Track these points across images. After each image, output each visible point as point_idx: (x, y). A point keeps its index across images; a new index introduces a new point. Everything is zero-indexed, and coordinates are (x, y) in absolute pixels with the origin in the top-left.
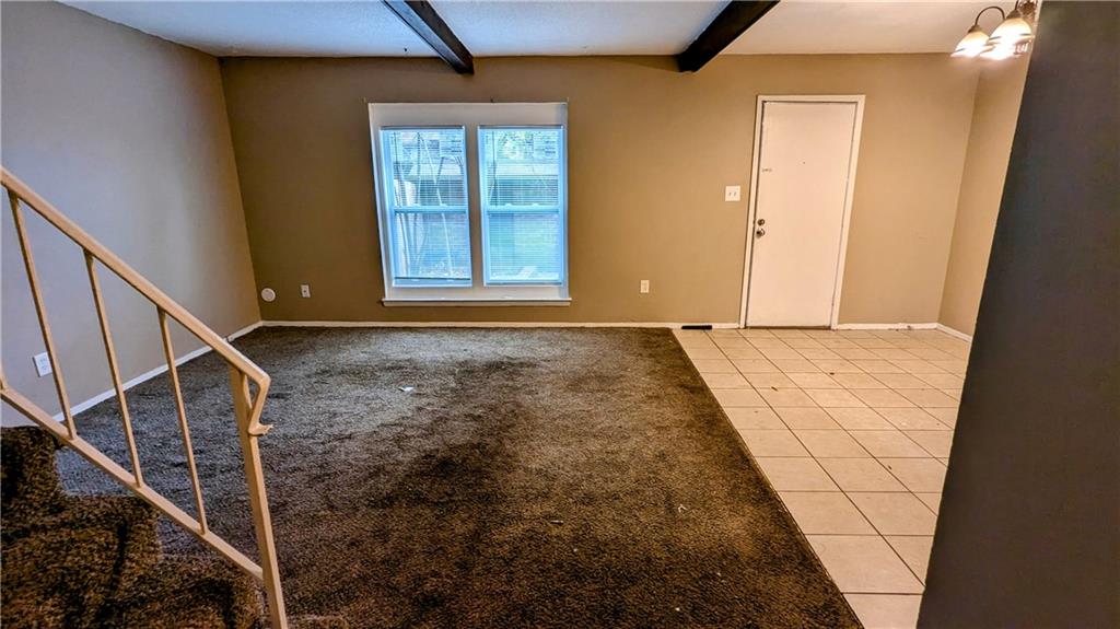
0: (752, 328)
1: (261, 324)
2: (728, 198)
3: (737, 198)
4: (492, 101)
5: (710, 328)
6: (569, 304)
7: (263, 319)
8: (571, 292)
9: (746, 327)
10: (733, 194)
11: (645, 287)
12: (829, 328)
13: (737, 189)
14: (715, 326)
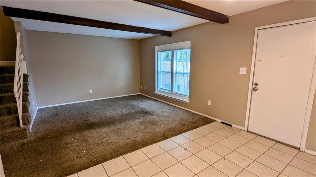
0: (250, 132)
1: (140, 94)
2: (241, 73)
3: (245, 73)
4: (175, 43)
5: (231, 126)
6: (189, 103)
7: (141, 93)
8: (189, 100)
9: (247, 131)
10: (243, 71)
11: (210, 103)
12: (299, 149)
13: (245, 69)
14: (233, 125)
